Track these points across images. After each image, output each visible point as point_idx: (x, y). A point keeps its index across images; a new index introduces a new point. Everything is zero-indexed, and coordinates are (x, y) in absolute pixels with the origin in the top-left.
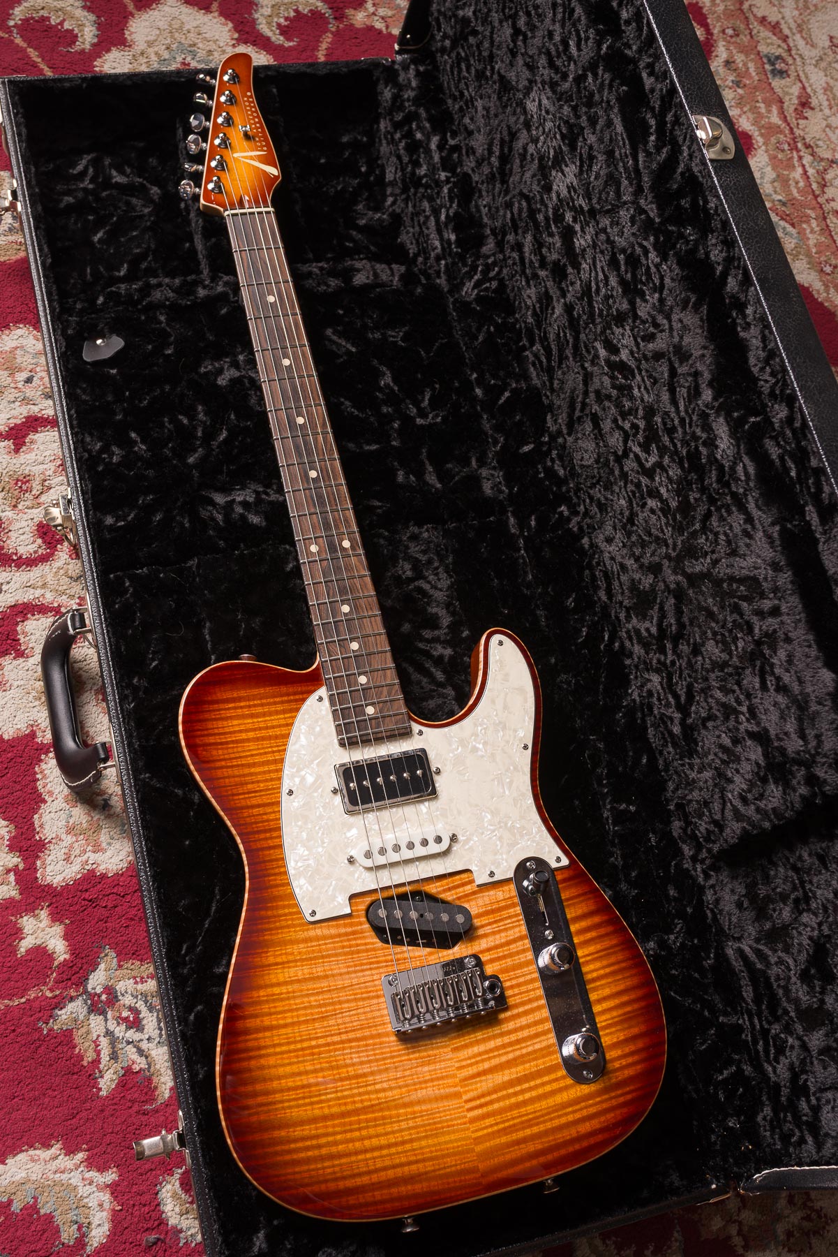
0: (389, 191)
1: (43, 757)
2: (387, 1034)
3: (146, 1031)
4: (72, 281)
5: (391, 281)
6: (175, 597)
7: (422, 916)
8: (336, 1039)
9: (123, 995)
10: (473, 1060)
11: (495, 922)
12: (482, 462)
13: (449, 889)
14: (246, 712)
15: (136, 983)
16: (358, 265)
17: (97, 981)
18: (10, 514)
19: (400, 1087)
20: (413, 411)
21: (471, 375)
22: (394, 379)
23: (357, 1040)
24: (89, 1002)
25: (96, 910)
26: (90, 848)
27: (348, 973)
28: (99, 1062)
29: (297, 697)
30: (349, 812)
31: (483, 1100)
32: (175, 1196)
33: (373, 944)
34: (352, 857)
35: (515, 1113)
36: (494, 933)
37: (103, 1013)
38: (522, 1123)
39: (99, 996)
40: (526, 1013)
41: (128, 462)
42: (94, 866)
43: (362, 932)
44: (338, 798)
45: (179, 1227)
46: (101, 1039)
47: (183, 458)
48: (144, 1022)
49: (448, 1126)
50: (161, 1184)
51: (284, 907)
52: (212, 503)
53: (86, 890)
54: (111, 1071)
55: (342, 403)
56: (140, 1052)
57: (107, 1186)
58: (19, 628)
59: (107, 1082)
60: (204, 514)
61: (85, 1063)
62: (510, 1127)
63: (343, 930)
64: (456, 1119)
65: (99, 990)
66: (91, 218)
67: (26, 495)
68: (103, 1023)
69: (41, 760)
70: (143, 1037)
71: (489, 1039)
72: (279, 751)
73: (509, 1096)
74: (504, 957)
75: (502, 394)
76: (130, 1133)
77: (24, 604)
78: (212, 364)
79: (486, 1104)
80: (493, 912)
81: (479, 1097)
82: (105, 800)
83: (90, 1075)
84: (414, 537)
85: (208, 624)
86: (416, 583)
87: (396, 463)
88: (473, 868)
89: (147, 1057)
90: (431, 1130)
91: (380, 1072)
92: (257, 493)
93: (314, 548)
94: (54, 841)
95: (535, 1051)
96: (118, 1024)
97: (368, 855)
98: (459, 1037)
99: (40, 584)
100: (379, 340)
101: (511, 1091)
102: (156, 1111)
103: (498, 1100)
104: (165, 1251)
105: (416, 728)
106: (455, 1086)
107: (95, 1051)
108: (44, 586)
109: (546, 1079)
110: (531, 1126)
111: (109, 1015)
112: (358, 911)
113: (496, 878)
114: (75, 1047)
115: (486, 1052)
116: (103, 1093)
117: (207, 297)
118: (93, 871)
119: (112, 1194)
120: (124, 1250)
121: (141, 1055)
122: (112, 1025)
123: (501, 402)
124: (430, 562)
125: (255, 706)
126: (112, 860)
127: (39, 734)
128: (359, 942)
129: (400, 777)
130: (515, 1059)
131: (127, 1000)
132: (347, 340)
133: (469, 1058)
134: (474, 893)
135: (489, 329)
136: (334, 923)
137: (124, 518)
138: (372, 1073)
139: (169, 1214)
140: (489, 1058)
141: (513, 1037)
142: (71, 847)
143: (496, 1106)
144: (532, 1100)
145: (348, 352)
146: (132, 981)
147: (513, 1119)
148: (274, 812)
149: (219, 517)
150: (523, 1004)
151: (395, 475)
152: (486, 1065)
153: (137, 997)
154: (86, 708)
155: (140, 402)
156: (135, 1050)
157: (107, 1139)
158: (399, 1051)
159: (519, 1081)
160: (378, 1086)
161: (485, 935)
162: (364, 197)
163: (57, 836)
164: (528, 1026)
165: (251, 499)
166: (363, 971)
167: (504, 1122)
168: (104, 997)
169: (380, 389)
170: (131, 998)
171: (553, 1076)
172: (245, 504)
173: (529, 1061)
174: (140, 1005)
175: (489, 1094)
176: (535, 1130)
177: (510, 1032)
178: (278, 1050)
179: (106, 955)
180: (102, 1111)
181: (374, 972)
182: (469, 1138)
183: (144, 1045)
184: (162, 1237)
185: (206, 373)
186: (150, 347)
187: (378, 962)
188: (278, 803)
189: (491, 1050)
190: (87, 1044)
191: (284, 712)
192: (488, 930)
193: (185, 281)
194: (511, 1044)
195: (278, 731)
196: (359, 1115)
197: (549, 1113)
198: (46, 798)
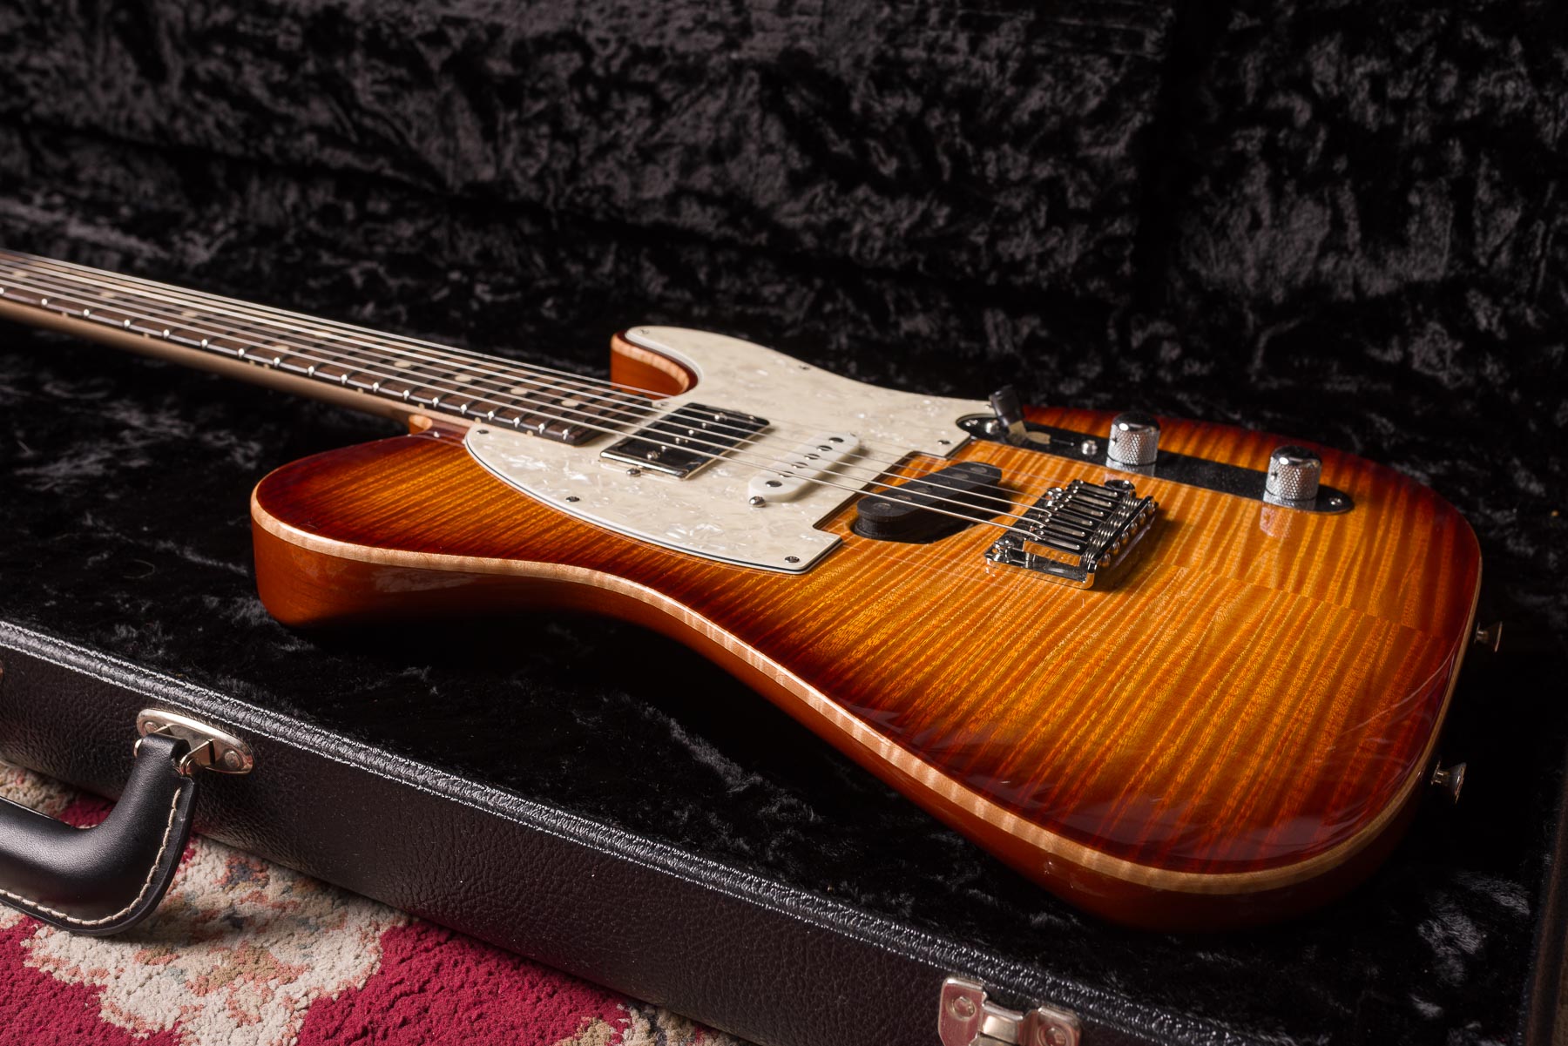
2: (1083, 595)
10: (1216, 559)
26: (274, 982)
27: (936, 580)
30: (692, 477)
31: (1293, 577)
33: (915, 549)
34: (757, 499)
38: (1365, 568)
42: (313, 995)
43: (883, 549)
44: (651, 474)
49: (1308, 616)
53: (338, 1029)
62: (1362, 578)
64: (1300, 607)
71: (1195, 537)
79: (1302, 578)
81: (1284, 578)
82: (228, 917)
88: (917, 448)
91: (1143, 626)
94: (184, 1018)
97: (775, 484)
106: (1244, 584)
110: (1378, 564)
115: (1214, 546)
118: (316, 1002)
126: (340, 966)
128: (895, 556)
133: (1209, 559)
136: (833, 558)
138: (1137, 633)
142: (233, 1003)
143: (1313, 572)
148: (578, 526)
152: (1236, 553)
163: (185, 1010)
166: (949, 570)
167: (1347, 577)
176: (1388, 562)
181: (964, 565)
188: (570, 519)
198: (98, 983)
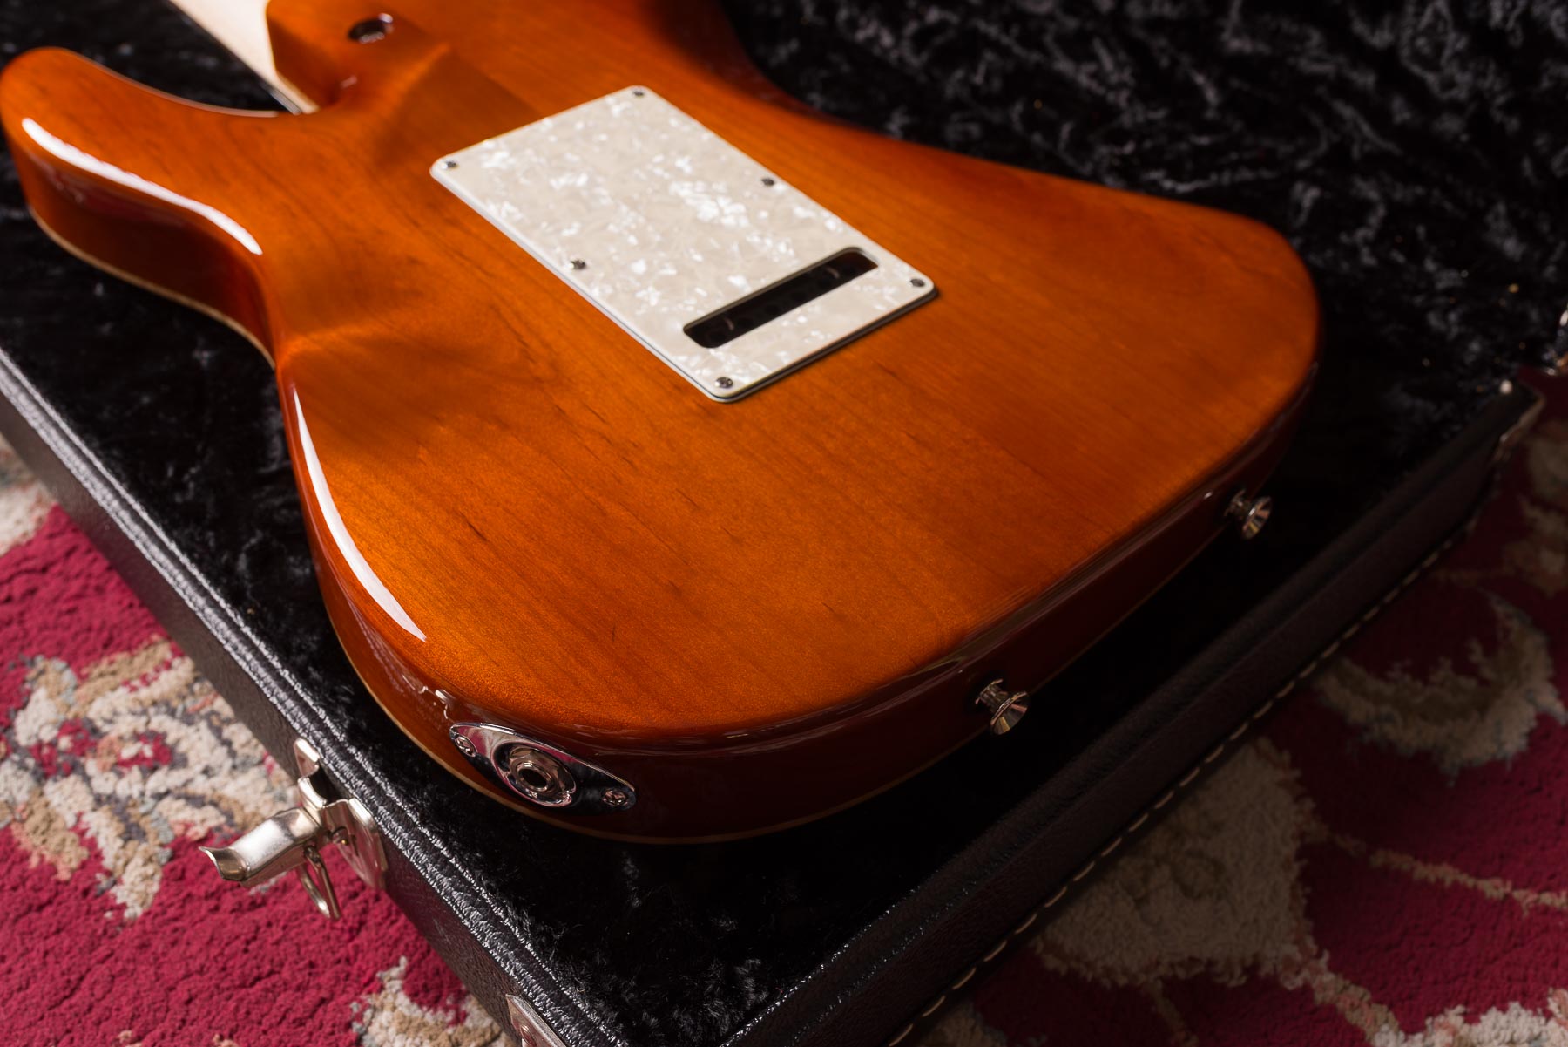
3: (192, 757)
9: (110, 722)
15: (134, 689)
17: (36, 721)
24: (31, 762)
28: (98, 856)
37: (73, 768)
39: (53, 744)
46: (89, 816)
48: (182, 748)
50: (359, 1017)
54: (137, 862)
56: (197, 801)
59: (135, 886)
61: (64, 875)
65: (47, 735)
68: (81, 787)
70: (190, 774)
76: (234, 956)
83: (86, 892)
89: (215, 804)
96: (121, 775)
107: (82, 844)
111: (91, 766)
114: (25, 857)
116: (134, 911)
121: (201, 805)
122: (105, 783)
131: (126, 725)
146: (122, 691)
153: (145, 712)
156: (181, 802)
157: (182, 992)
168: (65, 743)
170: (130, 718)
174: (160, 722)
179: (42, 672)
180: (145, 945)
183: (201, 786)
190: (54, 841)
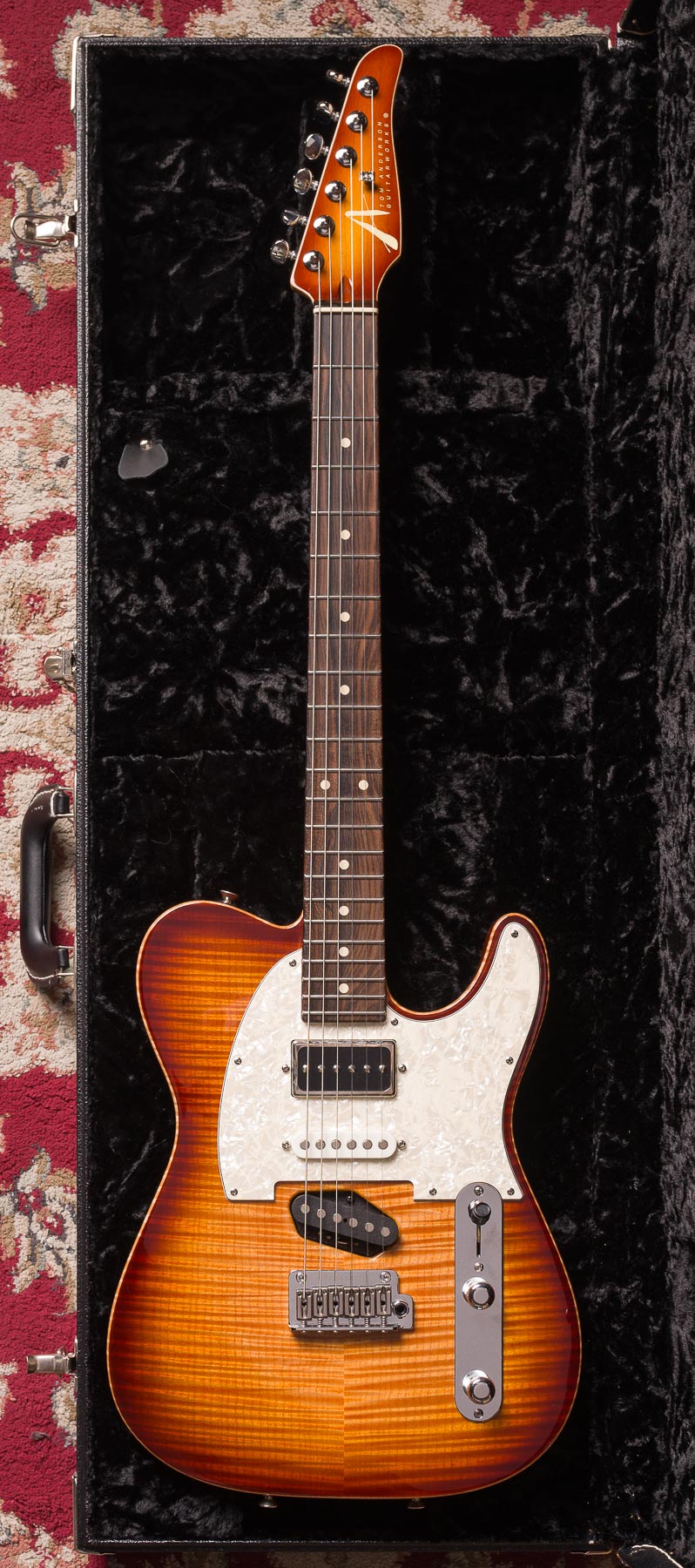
0: (569, 236)
1: (10, 934)
2: (282, 1327)
3: (67, 1240)
4: (132, 333)
5: (522, 405)
6: (169, 797)
7: (345, 1220)
8: (231, 1319)
9: (51, 1201)
10: (364, 1372)
11: (424, 1241)
12: (570, 682)
13: (384, 1197)
14: (211, 962)
15: (66, 1191)
16: (483, 379)
17: (28, 1180)
18: (15, 637)
19: (283, 1380)
20: (502, 597)
21: (590, 556)
22: (490, 550)
23: (252, 1325)
24: (17, 1200)
25: (38, 1109)
26: (42, 1043)
27: (258, 1259)
28: (17, 1261)
29: (270, 955)
30: (295, 1094)
31: (364, 1412)
32: (67, 1401)
33: (290, 1235)
34: (287, 1143)
35: (393, 1431)
36: (420, 1252)
37: (28, 1214)
38: (398, 1442)
39: (28, 1196)
40: (431, 1339)
41: (147, 617)
42: (44, 1063)
43: (281, 1221)
44: (288, 1078)
45: (66, 1430)
46: (23, 1238)
47: (210, 622)
48: (67, 1232)
49: (323, 1427)
50: (56, 1387)
51: (206, 1179)
52: (234, 685)
53: (32, 1087)
54: (27, 1271)
55: (417, 575)
56: (59, 1260)
57: (6, 1377)
58: (5, 781)
59: (22, 1281)
60: (221, 698)
61: (3, 1258)
62: (384, 1443)
63: (261, 1215)
64: (332, 1422)
65: (27, 1191)
66: (171, 240)
67: (38, 616)
68: (27, 1223)
69: (7, 937)
70: (63, 1246)
71: (386, 1355)
72: (237, 1013)
73: (391, 1414)
74: (424, 1279)
75: (620, 593)
76: (35, 1334)
77: (15, 752)
78: (270, 499)
79: (366, 1416)
80: (424, 1230)
81: (360, 1408)
82: (67, 994)
83: (6, 1271)
84: (463, 767)
85: (199, 835)
86: (450, 827)
87: (463, 667)
88: (414, 1182)
89: (64, 1266)
90: (305, 1426)
91: (267, 1361)
92: (289, 680)
93: (325, 785)
94: (7, 1028)
95: (430, 1379)
96: (42, 1227)
97: (305, 1145)
98: (355, 1346)
99: (36, 731)
100: (484, 489)
101: (394, 1410)
102: (64, 1319)
103: (379, 1415)
104: (50, 1448)
105: (392, 1015)
106: (340, 1392)
107: (15, 1249)
108: (40, 734)
109: (433, 1407)
110: (406, 1448)
111: (35, 1217)
112: (282, 1199)
113: (436, 1197)
115: (379, 1367)
116: (16, 1290)
117: (280, 406)
118: (40, 1068)
119: (9, 1385)
120: (12, 1437)
121: (59, 1264)
122: (35, 1227)
123: (615, 605)
124: (472, 802)
125: (221, 957)
126: (63, 1061)
127: (9, 907)
128: (276, 1230)
129: (359, 1069)
130: (407, 1381)
131: (54, 1207)
132: (444, 485)
133: (361, 1369)
134: (409, 1207)
135: (627, 498)
136: (255, 1206)
137: (130, 688)
138: (259, 1360)
139: (59, 1416)
140: (381, 1374)
141: (411, 1360)
142: (24, 1038)
143: (376, 1420)
144: (414, 1424)
145: (442, 503)
146: (62, 1189)
147: (390, 1436)
148: (218, 1078)
149: (239, 705)
150: (431, 1329)
151: (459, 682)
152: (376, 1380)
153: (64, 1206)
154: (62, 887)
155: (175, 539)
156: (54, 1256)
157: (14, 1334)
158: (291, 1345)
159: (406, 1402)
160: (262, 1374)
161: (410, 1253)
162: (533, 241)
163: (11, 1022)
164: (430, 1353)
165: (280, 688)
166: (272, 1260)
167: (379, 1437)
168: (32, 1199)
169: (469, 561)
170: (58, 1205)
171: (442, 1407)
172: (272, 693)
173: (422, 1387)
174: (66, 1215)
175: (372, 1407)
176: (409, 1452)
177: (409, 1354)
178: (172, 1316)
179: (41, 1158)
180: (13, 1307)
181: (284, 1264)
182: (342, 1443)
183: (64, 1254)
184: (49, 1435)
185: (259, 511)
186: (199, 466)
187: (290, 1255)
188: (223, 1069)
189: (385, 1367)
190: (8, 1240)
191: (252, 970)
192: (414, 1247)
193: (257, 379)
194: (407, 1366)
195: (240, 990)
196: (238, 1395)
197: (428, 1440)
198: (6, 980)
